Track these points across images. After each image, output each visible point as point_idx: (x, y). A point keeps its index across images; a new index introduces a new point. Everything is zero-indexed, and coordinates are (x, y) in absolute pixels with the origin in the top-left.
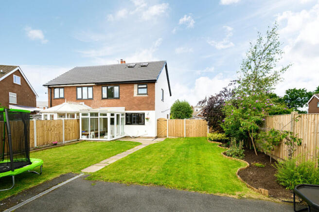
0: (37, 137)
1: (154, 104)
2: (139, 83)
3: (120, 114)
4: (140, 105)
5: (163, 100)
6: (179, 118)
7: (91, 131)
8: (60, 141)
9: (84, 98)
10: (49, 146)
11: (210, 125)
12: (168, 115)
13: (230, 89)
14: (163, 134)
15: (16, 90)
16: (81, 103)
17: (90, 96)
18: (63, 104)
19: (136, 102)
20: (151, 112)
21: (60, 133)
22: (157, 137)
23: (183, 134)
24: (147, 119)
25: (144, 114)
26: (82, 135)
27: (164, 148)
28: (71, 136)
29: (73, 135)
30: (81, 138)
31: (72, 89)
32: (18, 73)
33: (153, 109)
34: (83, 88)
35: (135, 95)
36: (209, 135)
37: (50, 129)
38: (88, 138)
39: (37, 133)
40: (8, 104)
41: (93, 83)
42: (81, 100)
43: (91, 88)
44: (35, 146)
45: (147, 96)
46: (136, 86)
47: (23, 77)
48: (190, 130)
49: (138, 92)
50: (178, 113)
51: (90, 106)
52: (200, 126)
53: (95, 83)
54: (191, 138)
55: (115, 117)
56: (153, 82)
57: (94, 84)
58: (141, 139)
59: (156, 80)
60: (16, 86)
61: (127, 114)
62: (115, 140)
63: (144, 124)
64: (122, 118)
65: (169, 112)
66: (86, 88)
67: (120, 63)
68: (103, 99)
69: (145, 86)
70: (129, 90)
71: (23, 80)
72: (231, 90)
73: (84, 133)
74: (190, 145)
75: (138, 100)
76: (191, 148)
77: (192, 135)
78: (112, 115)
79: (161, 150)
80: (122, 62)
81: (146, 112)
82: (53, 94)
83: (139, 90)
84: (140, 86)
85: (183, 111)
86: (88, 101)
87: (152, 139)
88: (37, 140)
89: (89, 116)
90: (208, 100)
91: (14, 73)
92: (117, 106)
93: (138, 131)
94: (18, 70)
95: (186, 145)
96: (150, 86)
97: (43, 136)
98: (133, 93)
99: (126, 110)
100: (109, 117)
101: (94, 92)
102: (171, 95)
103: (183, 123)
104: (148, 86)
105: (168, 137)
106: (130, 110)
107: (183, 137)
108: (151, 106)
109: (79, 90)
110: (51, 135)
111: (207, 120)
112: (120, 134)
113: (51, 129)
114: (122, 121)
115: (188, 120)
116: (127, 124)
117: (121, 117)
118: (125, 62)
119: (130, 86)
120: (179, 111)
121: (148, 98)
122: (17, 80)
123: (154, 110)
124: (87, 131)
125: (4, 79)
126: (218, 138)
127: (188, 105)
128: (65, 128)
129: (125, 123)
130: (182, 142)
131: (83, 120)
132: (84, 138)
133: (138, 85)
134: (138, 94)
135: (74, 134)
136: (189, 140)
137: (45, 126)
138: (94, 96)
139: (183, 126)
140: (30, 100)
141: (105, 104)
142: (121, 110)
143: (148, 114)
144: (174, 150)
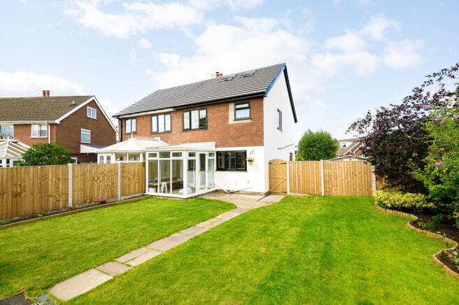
0: (74, 191)
1: (263, 134)
2: (238, 100)
3: (207, 154)
4: (238, 138)
5: (280, 128)
6: (314, 159)
7: (162, 181)
8: (113, 197)
9: (160, 131)
10: (94, 205)
11: (379, 173)
12: (291, 154)
13: (428, 94)
14: (281, 187)
15: (90, 126)
16: (156, 138)
17: (168, 128)
18: (129, 139)
19: (232, 132)
20: (257, 149)
21: (113, 184)
22: (268, 194)
23: (318, 188)
24: (250, 161)
25: (245, 153)
26: (150, 186)
27: (273, 222)
28: (132, 189)
29: (135, 187)
30: (147, 193)
31: (145, 119)
32: (93, 104)
33: (261, 143)
34: (160, 116)
35: (231, 121)
36: (378, 194)
37: (96, 178)
38: (157, 192)
39: (73, 185)
40: (79, 143)
41: (171, 108)
42: (157, 133)
43: (169, 115)
44: (70, 205)
45: (249, 121)
46: (232, 106)
47: (99, 109)
48: (334, 182)
49: (237, 116)
50: (310, 151)
51: (167, 142)
52: (354, 175)
53: (174, 107)
54: (336, 199)
55: (197, 158)
56: (260, 96)
57: (172, 110)
58: (241, 196)
59: (264, 93)
60: (90, 121)
61: (218, 153)
62: (195, 197)
63: (246, 170)
64: (209, 160)
65: (294, 149)
66: (163, 116)
67: (215, 77)
68: (185, 130)
69: (247, 105)
70: (220, 114)
71: (100, 113)
72: (432, 94)
73: (151, 184)
74: (334, 218)
75: (235, 129)
76: (337, 228)
77: (338, 192)
78: (191, 155)
79: (265, 230)
80: (218, 75)
81: (249, 149)
82: (124, 128)
83: (237, 112)
84: (238, 107)
85: (319, 148)
86: (165, 136)
87: (258, 197)
88: (73, 195)
89: (158, 158)
90: (374, 118)
91: (88, 104)
92: (203, 140)
93: (236, 182)
94: (94, 100)
95: (326, 216)
96: (254, 103)
97: (84, 190)
98: (227, 118)
99: (216, 146)
100: (185, 158)
101: (173, 121)
102: (296, 121)
103: (318, 168)
104: (252, 104)
105: (288, 193)
106: (224, 146)
107: (320, 196)
108: (258, 139)
109: (154, 119)
110: (98, 187)
111: (374, 163)
112: (207, 186)
113: (98, 179)
114: (209, 165)
115: (329, 162)
116: (219, 169)
117: (207, 158)
118: (222, 75)
119: (222, 108)
120: (312, 147)
121: (250, 124)
122: (92, 114)
123: (263, 145)
124: (156, 181)
125: (75, 112)
126: (405, 203)
127: (329, 137)
128: (122, 177)
129: (215, 168)
130: (316, 209)
131: (151, 163)
132: (151, 192)
133: (236, 105)
134: (236, 119)
135: (137, 185)
136: (331, 203)
137: (88, 174)
138: (173, 126)
139: (318, 173)
140: (109, 138)
141: (188, 138)
142: (209, 147)
143: (253, 152)
144: (294, 230)
